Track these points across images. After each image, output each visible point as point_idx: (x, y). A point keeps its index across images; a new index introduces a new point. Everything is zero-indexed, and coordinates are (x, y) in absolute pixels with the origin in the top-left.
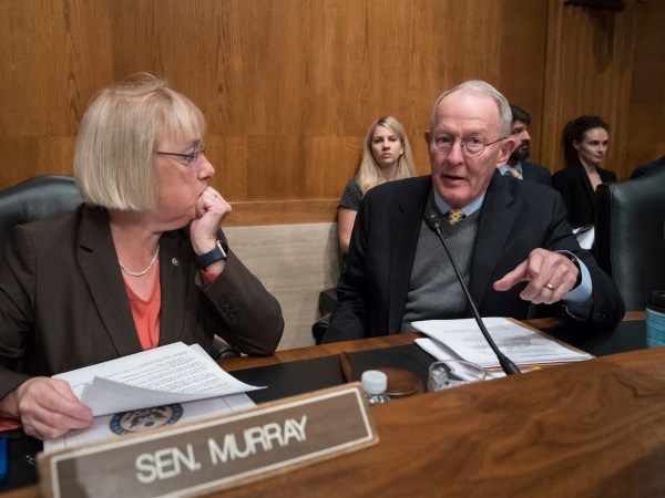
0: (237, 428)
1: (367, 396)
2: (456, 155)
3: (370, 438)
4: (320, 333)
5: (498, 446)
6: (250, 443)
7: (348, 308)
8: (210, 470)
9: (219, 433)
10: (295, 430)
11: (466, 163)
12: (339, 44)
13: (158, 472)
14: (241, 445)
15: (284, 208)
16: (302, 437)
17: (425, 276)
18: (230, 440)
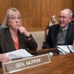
0: (30, 60)
1: (50, 56)
2: (61, 19)
3: (50, 62)
4: (43, 48)
5: (69, 63)
6: (32, 62)
7: (47, 44)
8: (26, 66)
9: (28, 61)
10: (39, 60)
11: (63, 21)
12: (46, 4)
13: (19, 66)
14: (31, 62)
15: (38, 29)
16: (40, 61)
17: (59, 39)
18: (29, 62)
